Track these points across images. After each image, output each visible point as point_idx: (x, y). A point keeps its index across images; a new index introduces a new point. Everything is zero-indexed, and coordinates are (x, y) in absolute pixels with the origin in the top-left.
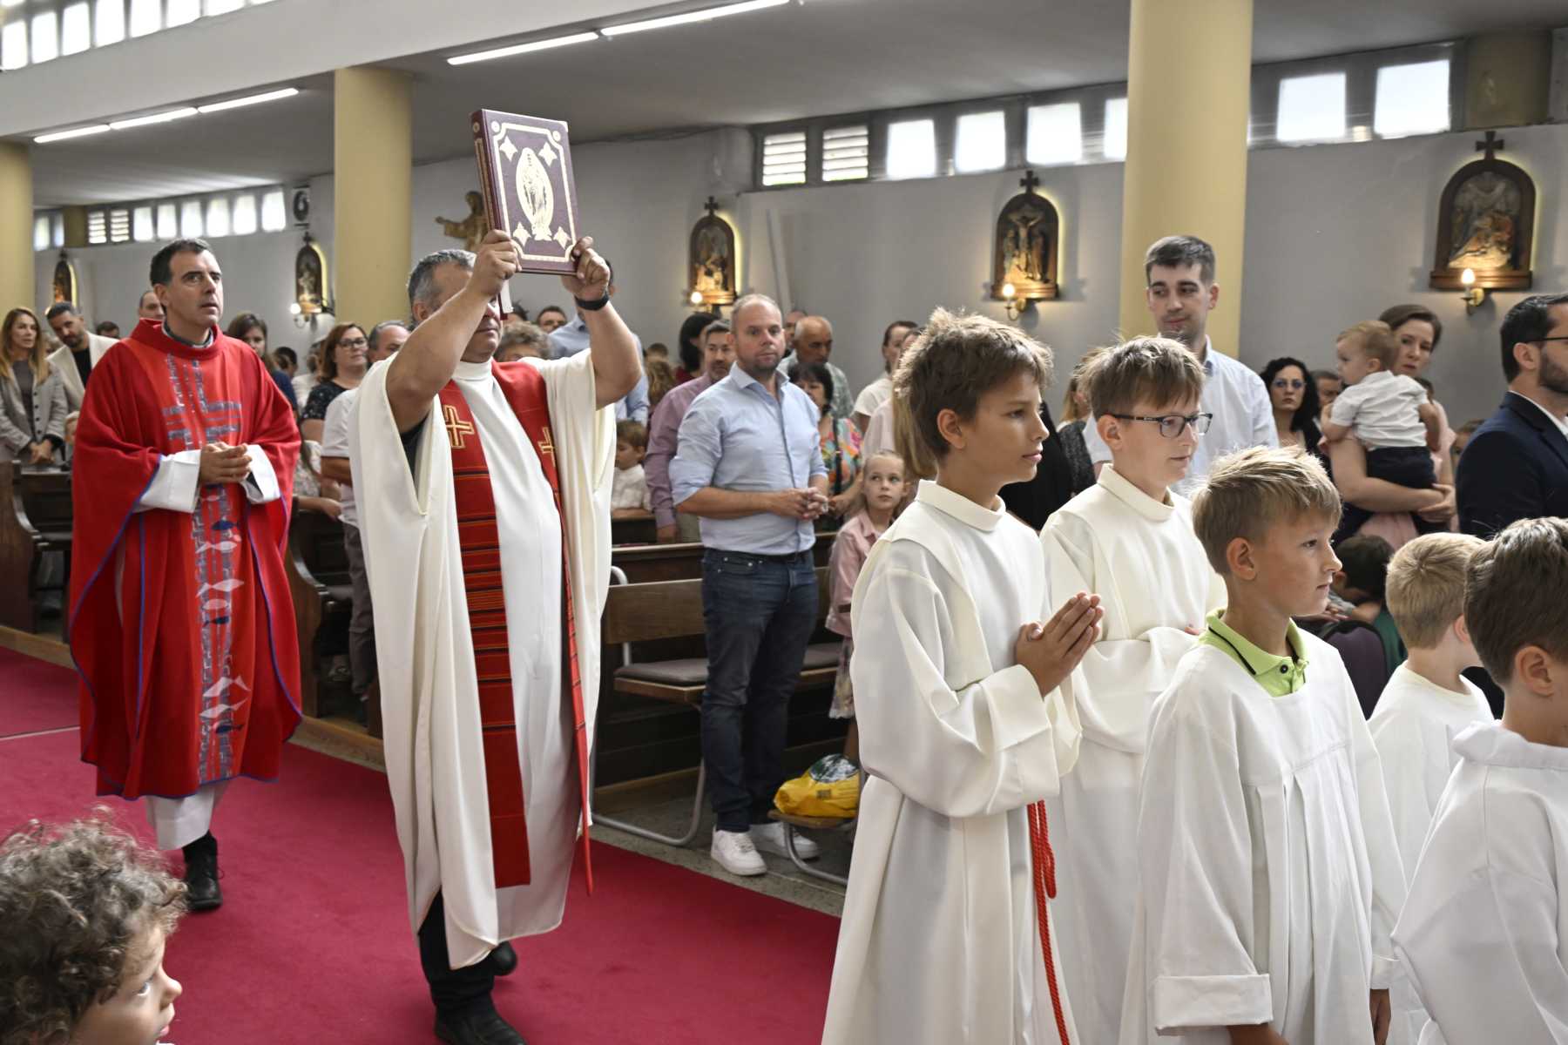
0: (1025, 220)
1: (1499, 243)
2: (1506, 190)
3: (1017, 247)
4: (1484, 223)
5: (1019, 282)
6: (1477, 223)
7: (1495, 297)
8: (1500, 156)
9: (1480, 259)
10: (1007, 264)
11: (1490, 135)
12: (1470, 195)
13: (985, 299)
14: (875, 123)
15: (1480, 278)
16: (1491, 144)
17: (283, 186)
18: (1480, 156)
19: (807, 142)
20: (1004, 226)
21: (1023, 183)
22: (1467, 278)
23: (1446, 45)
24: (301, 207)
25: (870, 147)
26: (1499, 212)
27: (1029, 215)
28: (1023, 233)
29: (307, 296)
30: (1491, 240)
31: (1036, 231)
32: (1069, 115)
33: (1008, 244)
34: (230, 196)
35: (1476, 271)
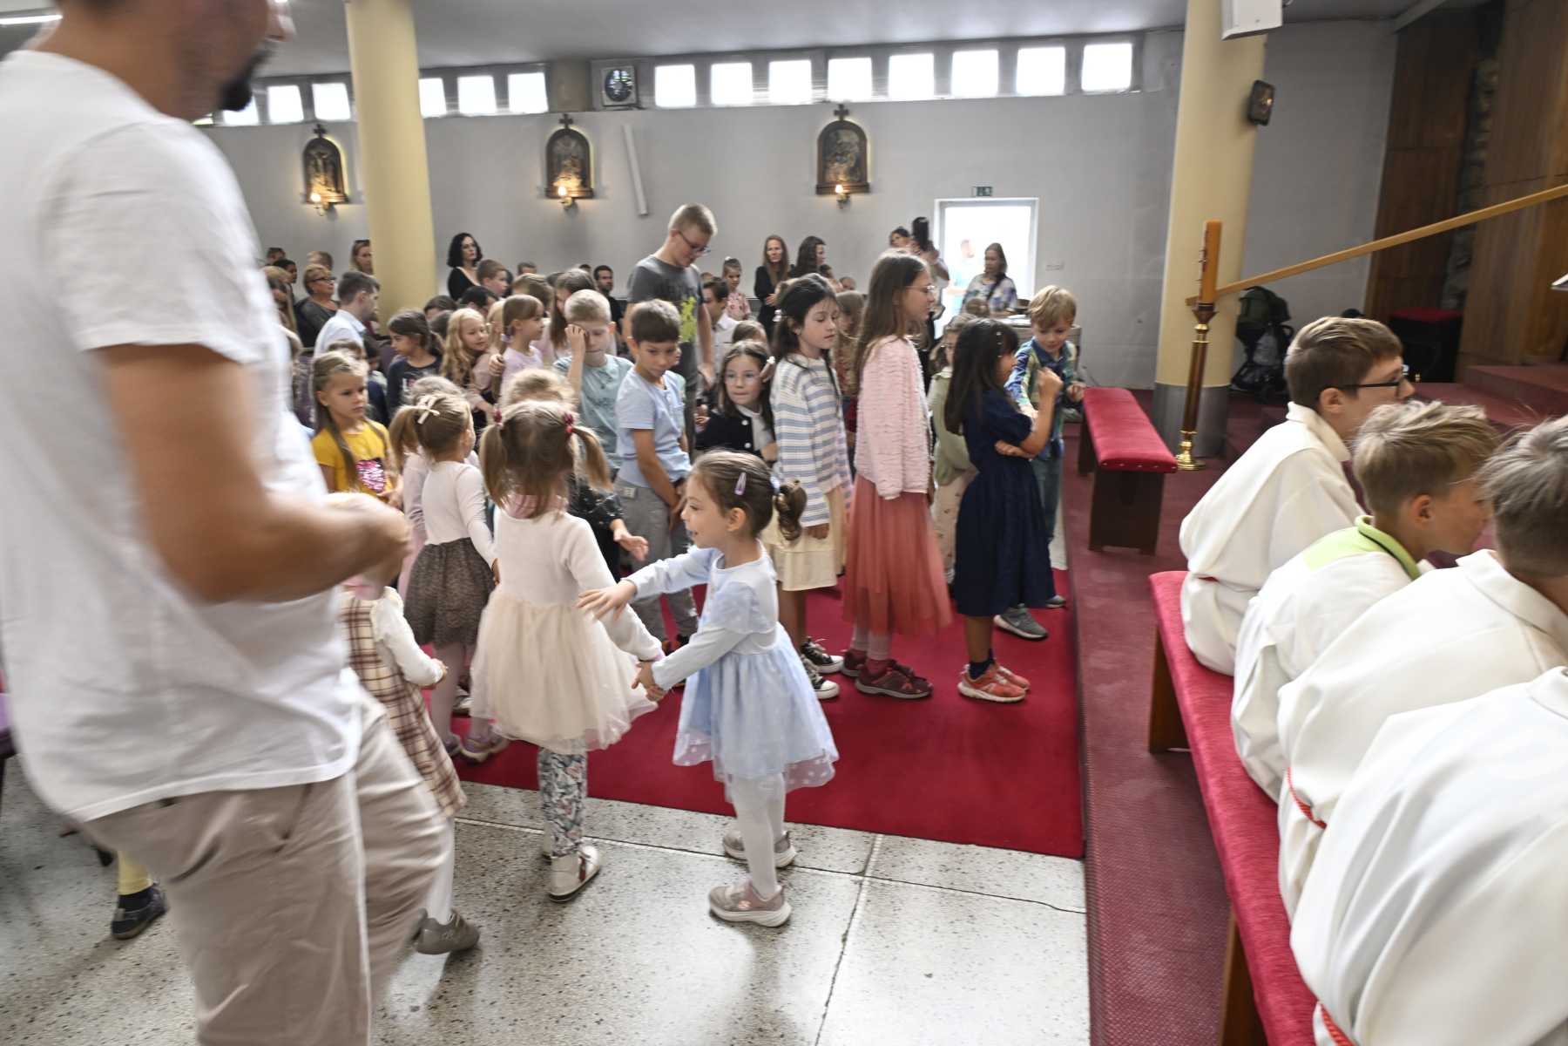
0: (321, 155)
1: (576, 173)
2: (576, 145)
3: (317, 171)
4: (567, 162)
5: (321, 193)
6: (564, 163)
7: (578, 202)
8: (573, 128)
9: (568, 181)
10: (313, 181)
11: (566, 115)
12: (560, 147)
13: (302, 202)
15: (569, 192)
16: (567, 121)
18: (562, 127)
20: (308, 157)
21: (316, 131)
22: (562, 191)
23: (540, 64)
26: (574, 157)
27: (322, 151)
30: (571, 172)
31: (327, 162)
32: (338, 90)
35: (567, 188)
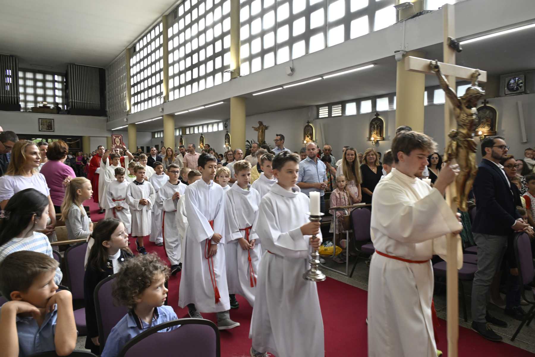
1: (488, 125)
2: (489, 113)
3: (374, 129)
5: (375, 137)
6: (482, 120)
8: (488, 105)
9: (483, 129)
10: (372, 133)
11: (485, 100)
13: (367, 141)
14: (343, 104)
15: (483, 133)
16: (485, 102)
17: (223, 122)
18: (483, 105)
19: (328, 108)
20: (371, 124)
21: (375, 115)
22: (480, 133)
24: (226, 125)
25: (342, 109)
26: (487, 118)
27: (377, 122)
28: (376, 126)
29: (227, 143)
30: (486, 124)
31: (378, 126)
32: (386, 100)
33: (372, 128)
34: (212, 124)
35: (482, 131)
